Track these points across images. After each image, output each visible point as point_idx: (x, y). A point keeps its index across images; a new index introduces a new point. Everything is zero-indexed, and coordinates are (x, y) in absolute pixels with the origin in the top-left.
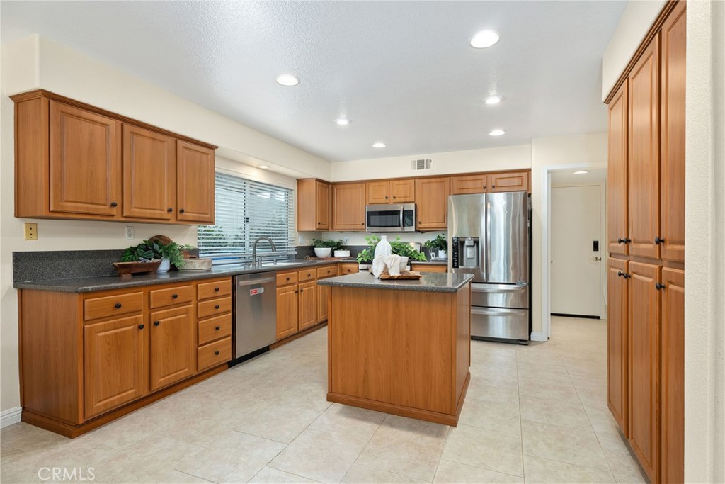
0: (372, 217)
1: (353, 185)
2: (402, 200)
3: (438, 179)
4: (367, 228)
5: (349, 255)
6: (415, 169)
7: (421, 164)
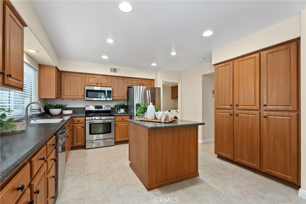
0: (89, 93)
1: (76, 75)
2: (105, 85)
3: (122, 78)
4: (86, 98)
5: (72, 113)
6: (112, 72)
7: (115, 70)
